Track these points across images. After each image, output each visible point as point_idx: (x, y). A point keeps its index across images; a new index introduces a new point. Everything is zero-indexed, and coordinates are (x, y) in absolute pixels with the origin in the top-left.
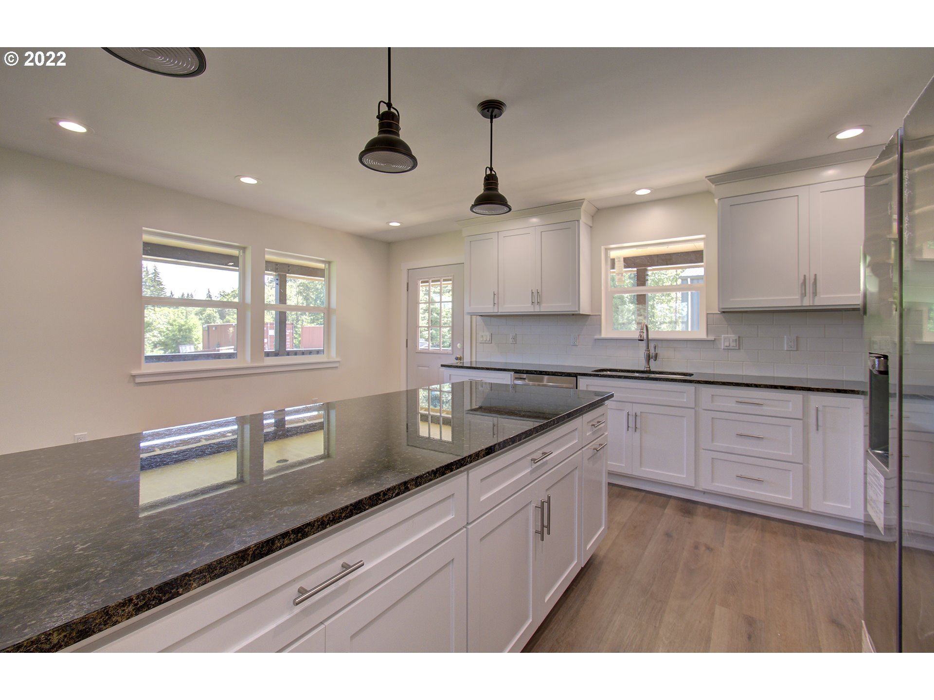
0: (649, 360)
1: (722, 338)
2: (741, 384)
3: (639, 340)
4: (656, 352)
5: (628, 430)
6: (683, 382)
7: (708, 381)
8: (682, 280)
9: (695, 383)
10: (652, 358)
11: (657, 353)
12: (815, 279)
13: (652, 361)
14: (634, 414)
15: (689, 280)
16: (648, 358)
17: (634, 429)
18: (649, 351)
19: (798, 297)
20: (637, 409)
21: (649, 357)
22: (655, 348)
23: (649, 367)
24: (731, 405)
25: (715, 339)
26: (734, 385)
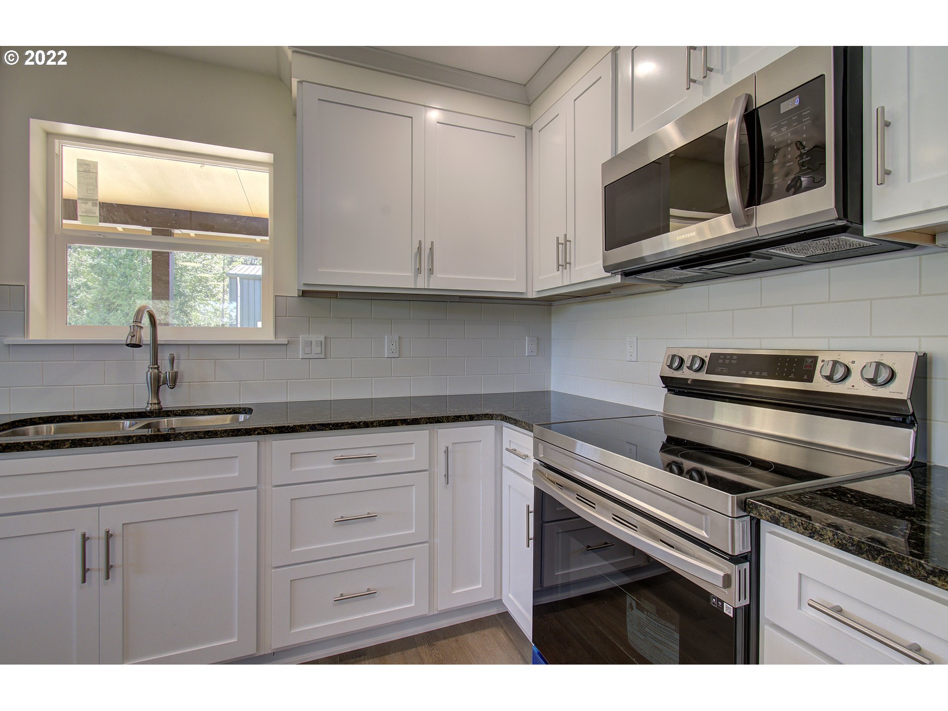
0: (159, 387)
1: (301, 339)
2: (343, 424)
3: (127, 345)
4: (175, 369)
5: (84, 581)
6: (232, 436)
7: (283, 427)
8: (231, 278)
9: (259, 434)
10: (164, 383)
11: (176, 373)
12: (431, 249)
13: (165, 391)
14: (103, 535)
15: (238, 278)
16: (156, 384)
17: (103, 574)
18: (158, 368)
19: (410, 274)
20: (112, 519)
21: (159, 381)
22: (172, 361)
23: (159, 403)
24: (325, 466)
25: (288, 341)
26: (331, 429)
